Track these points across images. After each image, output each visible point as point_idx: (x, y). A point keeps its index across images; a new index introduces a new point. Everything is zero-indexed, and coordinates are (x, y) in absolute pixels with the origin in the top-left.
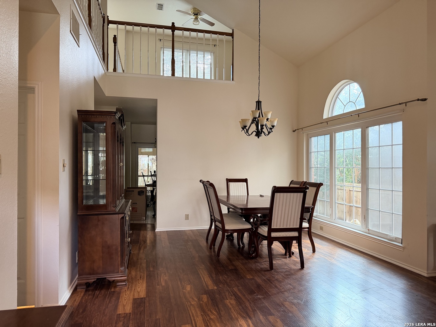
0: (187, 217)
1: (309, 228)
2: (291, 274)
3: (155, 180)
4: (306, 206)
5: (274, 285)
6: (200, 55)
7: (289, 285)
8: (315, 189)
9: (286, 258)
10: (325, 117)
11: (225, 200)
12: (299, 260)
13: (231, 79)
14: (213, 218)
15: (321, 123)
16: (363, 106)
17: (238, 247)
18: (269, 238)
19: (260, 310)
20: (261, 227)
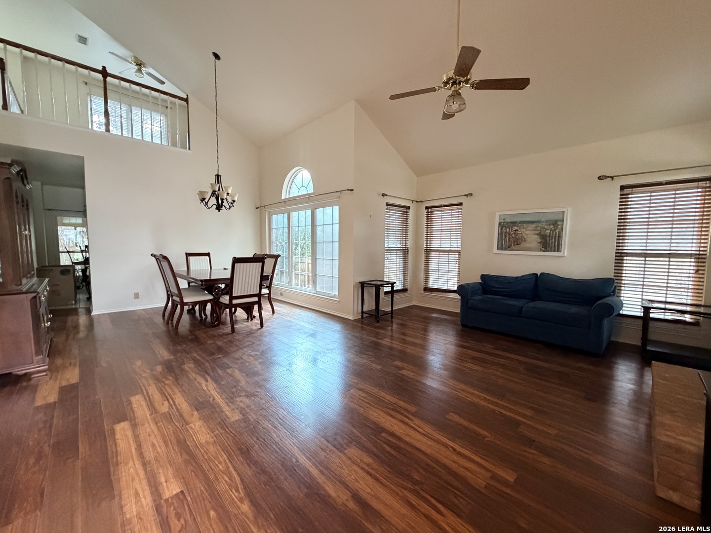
0: (137, 296)
1: (269, 294)
2: (253, 333)
3: (88, 256)
4: (264, 274)
5: (234, 344)
6: (147, 114)
7: (249, 342)
8: (274, 260)
9: (248, 321)
10: (283, 197)
11: (185, 274)
12: (259, 322)
13: (188, 148)
14: (169, 293)
15: (280, 203)
16: (312, 192)
17: (199, 318)
18: (230, 306)
19: (219, 366)
20: (222, 296)
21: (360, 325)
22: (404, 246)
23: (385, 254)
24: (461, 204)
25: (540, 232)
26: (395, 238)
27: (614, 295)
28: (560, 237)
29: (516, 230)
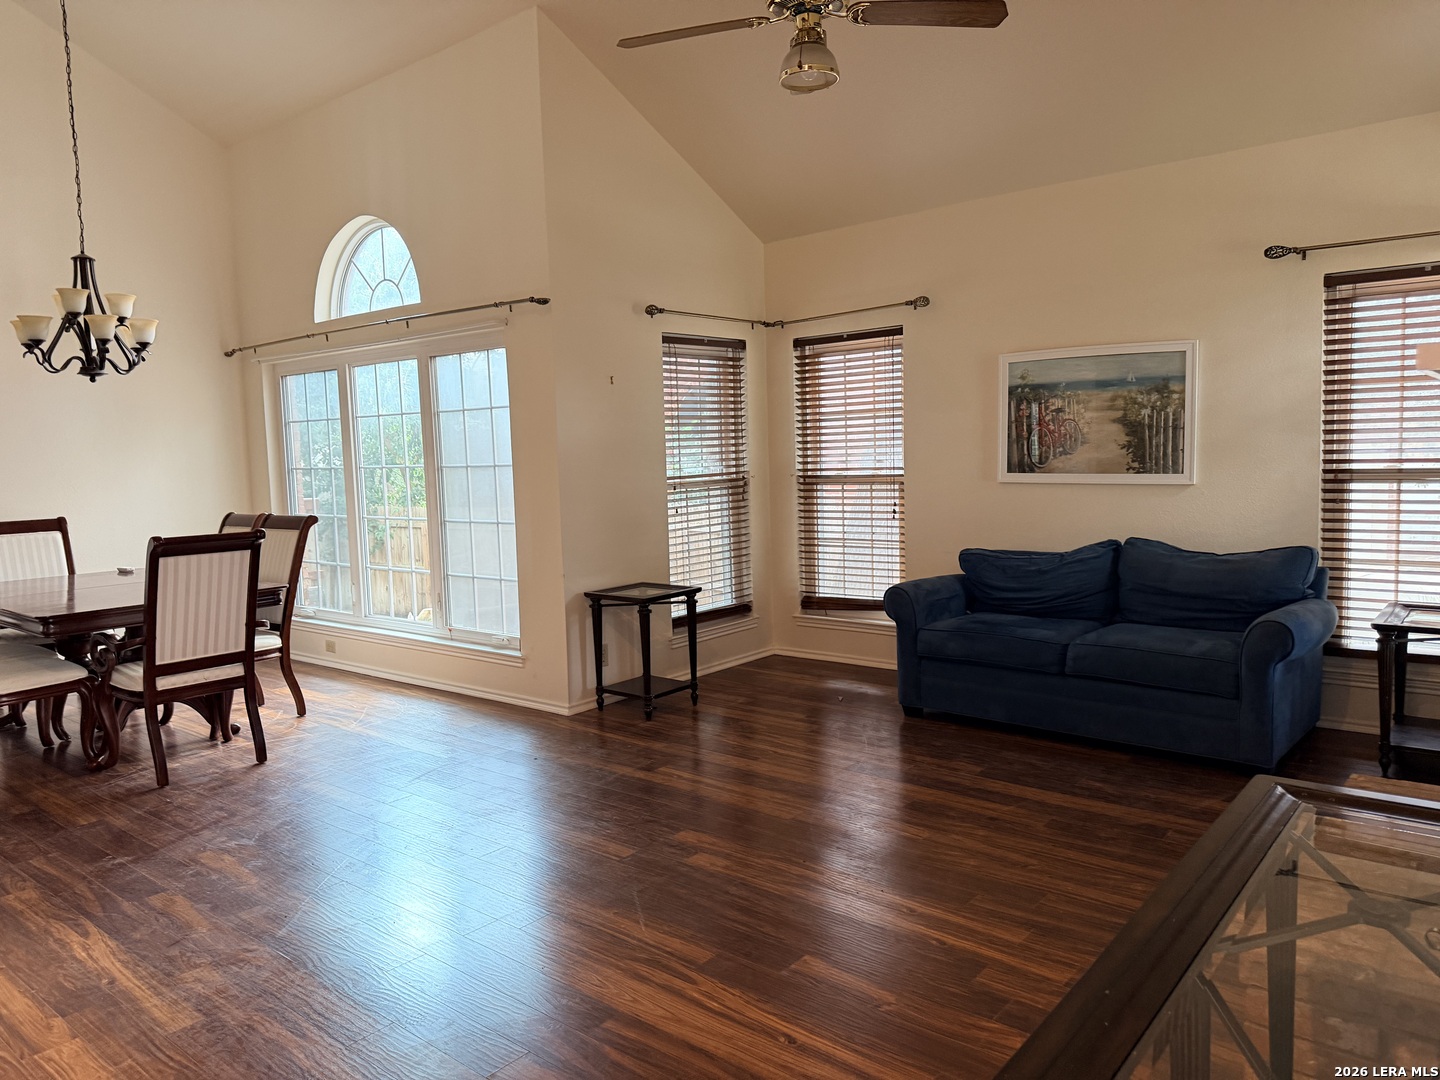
1: (284, 650)
2: (230, 783)
4: (261, 586)
5: (169, 822)
7: (217, 812)
8: (294, 535)
9: (216, 746)
10: (320, 317)
12: (251, 744)
15: (308, 336)
16: (417, 300)
17: (40, 747)
18: (149, 698)
19: (122, 890)
20: (119, 667)
21: (593, 730)
22: (733, 470)
23: (670, 497)
24: (899, 331)
25: (1125, 415)
26: (702, 446)
27: (1318, 596)
28: (1178, 428)
29: (1059, 410)
